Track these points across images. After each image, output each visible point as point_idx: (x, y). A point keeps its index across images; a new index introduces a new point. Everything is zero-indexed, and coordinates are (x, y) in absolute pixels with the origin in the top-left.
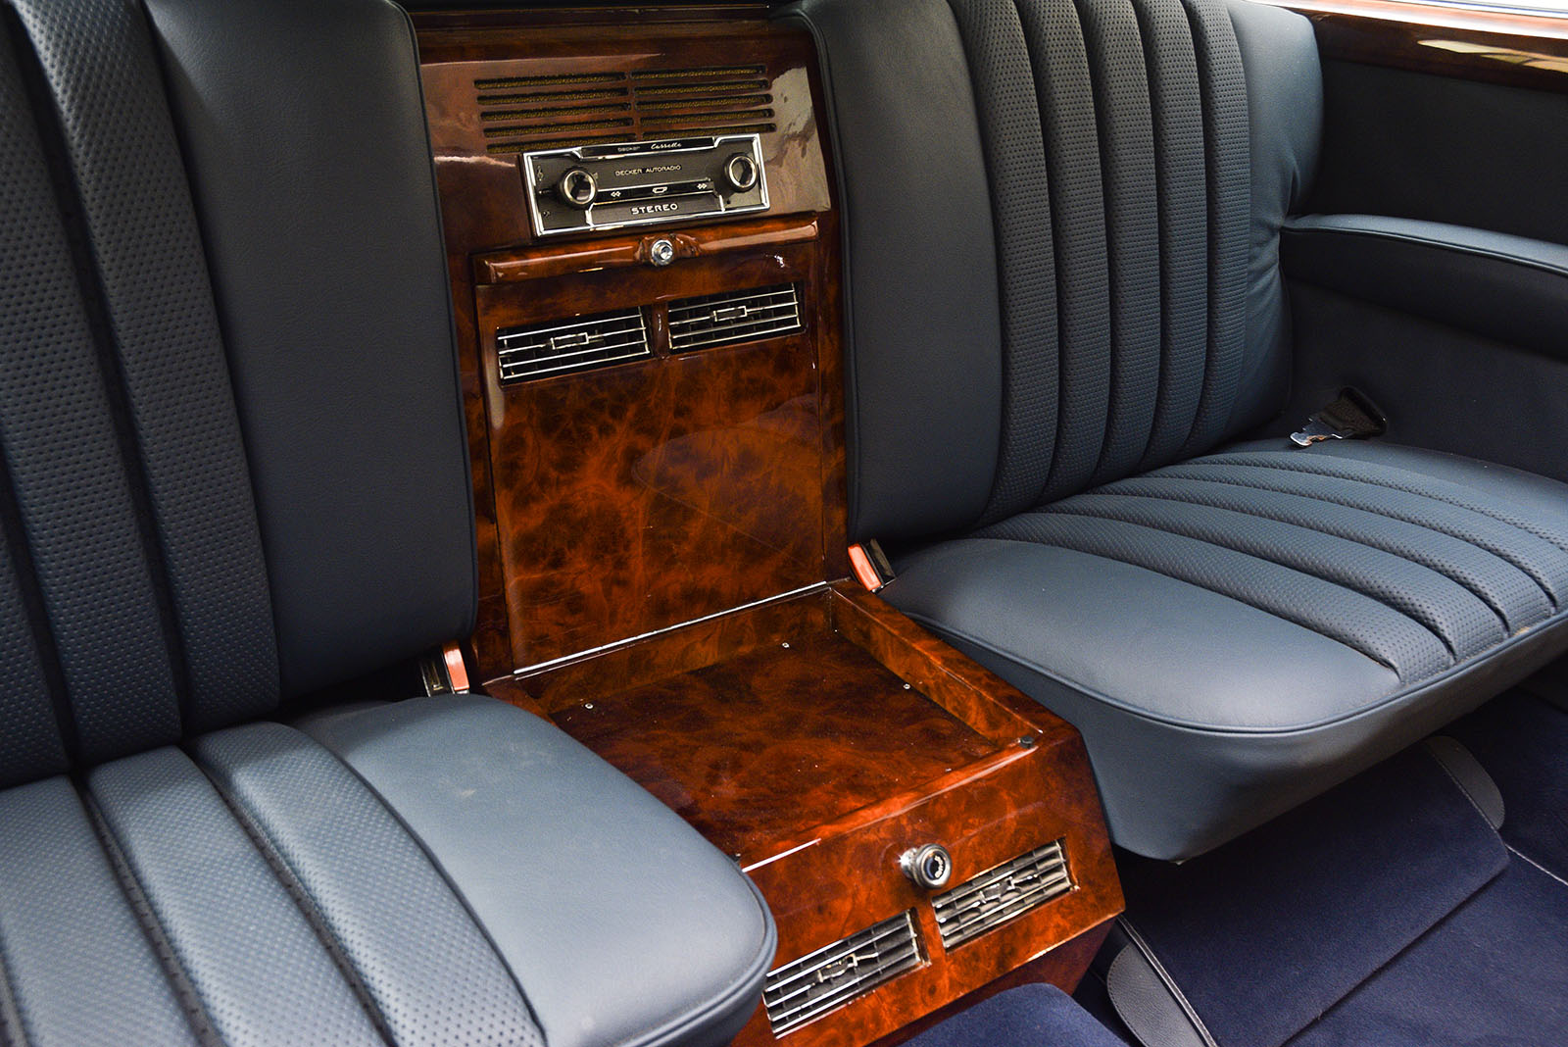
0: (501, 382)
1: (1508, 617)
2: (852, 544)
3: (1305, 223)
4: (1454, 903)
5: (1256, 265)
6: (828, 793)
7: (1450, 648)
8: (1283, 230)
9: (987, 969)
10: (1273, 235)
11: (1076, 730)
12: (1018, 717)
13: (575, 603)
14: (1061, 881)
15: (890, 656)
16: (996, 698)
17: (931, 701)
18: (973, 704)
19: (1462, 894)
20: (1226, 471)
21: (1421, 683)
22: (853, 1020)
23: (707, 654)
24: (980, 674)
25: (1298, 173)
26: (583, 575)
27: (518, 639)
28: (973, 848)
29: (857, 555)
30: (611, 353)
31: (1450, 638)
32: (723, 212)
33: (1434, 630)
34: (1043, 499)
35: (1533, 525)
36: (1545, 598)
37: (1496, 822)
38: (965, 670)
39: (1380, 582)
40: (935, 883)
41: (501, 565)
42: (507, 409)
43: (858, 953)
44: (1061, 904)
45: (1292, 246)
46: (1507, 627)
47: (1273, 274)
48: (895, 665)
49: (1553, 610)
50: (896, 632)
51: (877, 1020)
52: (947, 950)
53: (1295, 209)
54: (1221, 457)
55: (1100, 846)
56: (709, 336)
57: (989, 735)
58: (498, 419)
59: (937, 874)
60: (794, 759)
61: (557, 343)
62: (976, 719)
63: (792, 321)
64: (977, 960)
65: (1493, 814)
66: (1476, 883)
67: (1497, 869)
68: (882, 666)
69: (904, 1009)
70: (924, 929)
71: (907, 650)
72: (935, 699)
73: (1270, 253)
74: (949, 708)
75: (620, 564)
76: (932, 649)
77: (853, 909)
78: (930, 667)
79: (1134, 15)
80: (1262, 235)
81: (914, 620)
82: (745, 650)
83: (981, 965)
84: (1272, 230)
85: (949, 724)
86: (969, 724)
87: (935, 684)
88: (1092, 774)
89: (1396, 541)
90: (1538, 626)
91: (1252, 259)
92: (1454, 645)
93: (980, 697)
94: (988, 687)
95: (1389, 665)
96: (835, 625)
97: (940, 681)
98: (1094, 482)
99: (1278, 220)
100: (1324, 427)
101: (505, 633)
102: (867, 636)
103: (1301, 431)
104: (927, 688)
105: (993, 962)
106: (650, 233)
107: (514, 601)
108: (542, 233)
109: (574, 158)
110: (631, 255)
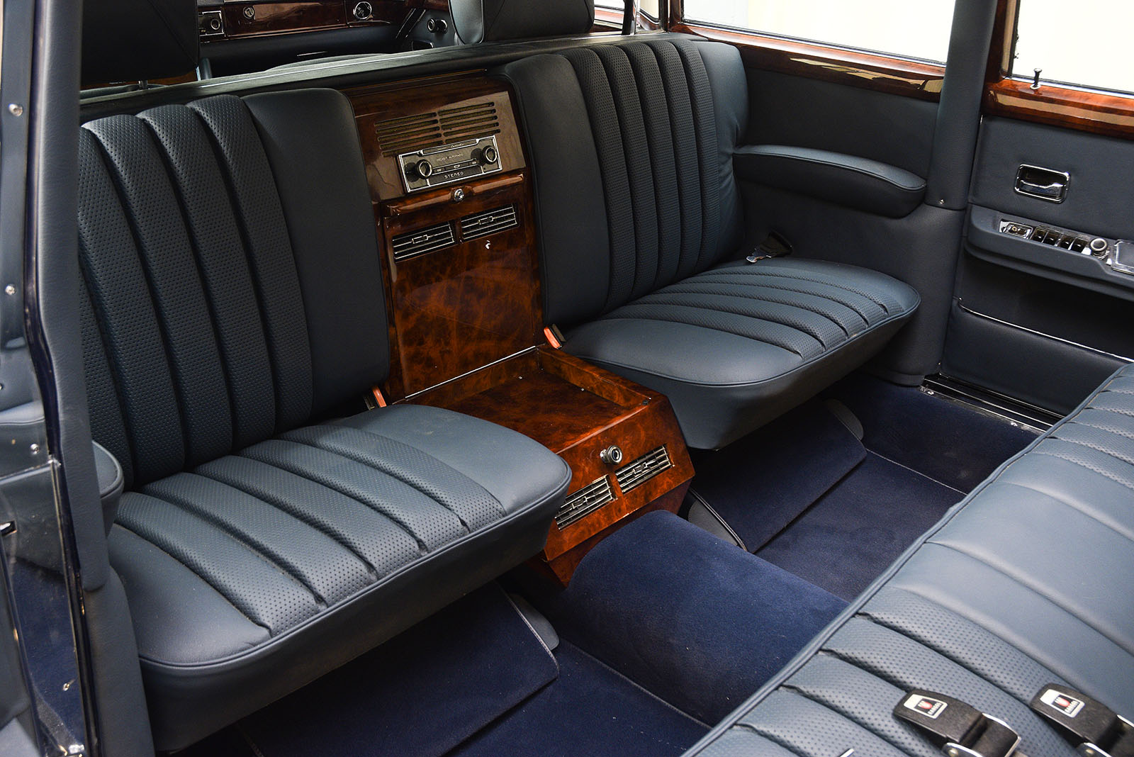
0: (395, 261)
1: (847, 330)
2: (545, 327)
3: (744, 150)
4: (843, 474)
5: (722, 174)
6: (561, 435)
7: (823, 345)
8: (734, 155)
9: (641, 502)
10: (729, 158)
11: (666, 397)
12: (639, 394)
13: (429, 362)
14: (668, 462)
15: (572, 377)
16: (628, 387)
17: (595, 394)
18: (616, 392)
19: (846, 470)
20: (717, 277)
21: (811, 359)
22: (590, 523)
23: (487, 385)
24: (618, 378)
25: (738, 125)
26: (431, 348)
27: (406, 382)
28: (629, 449)
29: (547, 332)
30: (438, 244)
31: (823, 340)
32: (483, 173)
33: (816, 337)
34: (630, 300)
35: (857, 290)
36: (863, 320)
37: (860, 437)
38: (610, 377)
39: (791, 319)
40: (617, 461)
41: (398, 346)
42: (398, 274)
43: (587, 496)
44: (668, 473)
45: (738, 161)
46: (847, 334)
47: (731, 176)
48: (575, 381)
49: (867, 326)
50: (575, 365)
51: (599, 523)
52: (624, 493)
53: (739, 143)
54: (713, 271)
55: (682, 447)
56: (479, 232)
57: (625, 405)
58: (394, 279)
59: (617, 458)
60: (540, 423)
61: (415, 241)
62: (619, 399)
63: (513, 222)
64: (636, 497)
65: (858, 432)
66: (852, 464)
67: (861, 458)
68: (569, 383)
69: (610, 518)
70: (613, 484)
71: (580, 372)
72: (597, 393)
73: (728, 167)
74: (604, 396)
75: (447, 344)
76: (593, 370)
77: (584, 476)
78: (594, 378)
79: (655, 59)
80: (724, 159)
81: (581, 359)
82: (502, 381)
83: (638, 499)
84: (728, 156)
85: (606, 403)
86: (615, 402)
87: (597, 386)
88: (675, 416)
89: (798, 302)
90: (860, 333)
91: (720, 171)
92: (824, 343)
93: (620, 388)
94: (622, 383)
95: (798, 353)
96: (541, 367)
97: (599, 384)
98: (654, 288)
99: (730, 150)
100: (763, 252)
101: (401, 380)
102: (559, 369)
103: (751, 255)
104: (592, 388)
105: (643, 497)
106: (453, 186)
107: (404, 363)
108: (409, 191)
109: (420, 155)
110: (447, 197)
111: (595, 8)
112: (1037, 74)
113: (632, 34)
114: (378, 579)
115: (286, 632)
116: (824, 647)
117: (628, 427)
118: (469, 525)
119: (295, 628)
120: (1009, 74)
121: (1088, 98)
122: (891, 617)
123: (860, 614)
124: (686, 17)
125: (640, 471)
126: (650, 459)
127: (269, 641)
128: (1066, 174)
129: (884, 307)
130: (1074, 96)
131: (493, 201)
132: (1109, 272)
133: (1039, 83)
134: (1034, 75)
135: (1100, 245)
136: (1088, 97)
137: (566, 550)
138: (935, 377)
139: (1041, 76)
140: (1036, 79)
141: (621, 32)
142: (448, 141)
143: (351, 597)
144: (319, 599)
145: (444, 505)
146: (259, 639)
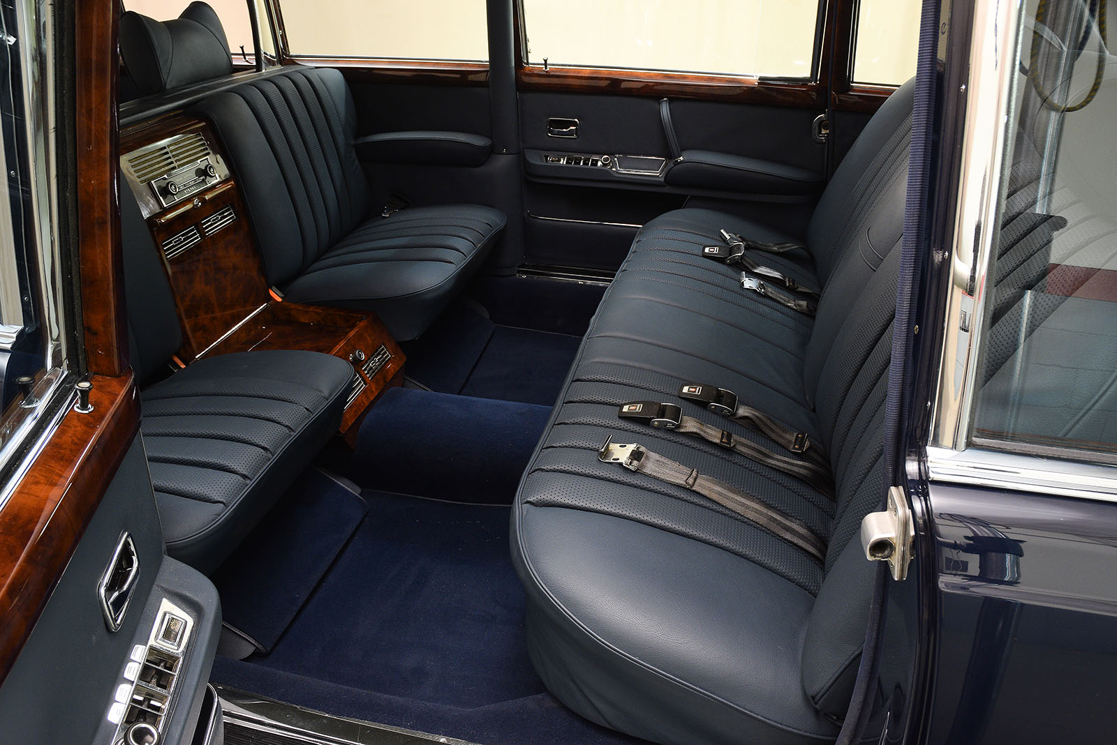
0: (168, 259)
1: (474, 243)
2: (267, 290)
3: (361, 141)
5: (352, 160)
7: (464, 254)
8: (355, 145)
9: (381, 384)
10: (353, 148)
11: (375, 312)
12: (356, 315)
13: (205, 328)
14: (388, 355)
15: (300, 317)
16: (346, 313)
18: (337, 319)
22: (358, 404)
24: (337, 309)
26: (203, 318)
27: (194, 345)
29: (272, 292)
30: (190, 242)
31: (462, 251)
32: (209, 185)
33: (458, 251)
36: (479, 234)
38: (330, 310)
40: (362, 359)
41: (183, 321)
42: (171, 268)
44: (391, 362)
45: (358, 149)
46: (475, 245)
47: (357, 162)
48: (304, 320)
50: (299, 309)
51: (363, 402)
52: (370, 380)
53: (357, 136)
55: (394, 343)
57: (346, 326)
58: (170, 273)
59: (362, 357)
61: (175, 243)
62: (341, 323)
63: (233, 217)
64: (378, 382)
68: (300, 322)
69: (368, 398)
70: (362, 376)
71: (305, 313)
72: (323, 323)
73: (354, 154)
74: (329, 324)
75: (213, 312)
76: (316, 308)
78: (318, 314)
80: (350, 148)
81: (303, 303)
82: (253, 333)
84: (352, 146)
85: (332, 328)
86: (338, 326)
87: (321, 318)
88: (383, 324)
91: (350, 158)
93: (338, 315)
94: (341, 311)
95: (451, 263)
96: (276, 317)
97: (323, 316)
99: (353, 143)
102: (290, 315)
103: (384, 213)
104: (319, 322)
105: (382, 381)
106: (192, 198)
107: (189, 333)
108: (165, 206)
109: (165, 179)
110: (189, 206)
111: (232, 56)
112: (546, 61)
113: (263, 71)
114: (273, 456)
115: (234, 502)
116: (565, 401)
117: (359, 336)
118: (310, 409)
119: (238, 498)
120: (528, 63)
121: (579, 73)
122: (592, 376)
123: (575, 381)
124: (291, 54)
125: (374, 363)
126: (378, 355)
127: (226, 511)
128: (576, 120)
129: (488, 224)
130: (570, 72)
131: (218, 204)
132: (617, 175)
133: (548, 67)
134: (544, 62)
135: (606, 160)
136: (579, 71)
137: (350, 424)
138: (523, 266)
139: (548, 62)
140: (546, 64)
141: (255, 70)
142: (179, 166)
143: (263, 470)
144: (244, 476)
145: (291, 402)
146: (220, 511)
